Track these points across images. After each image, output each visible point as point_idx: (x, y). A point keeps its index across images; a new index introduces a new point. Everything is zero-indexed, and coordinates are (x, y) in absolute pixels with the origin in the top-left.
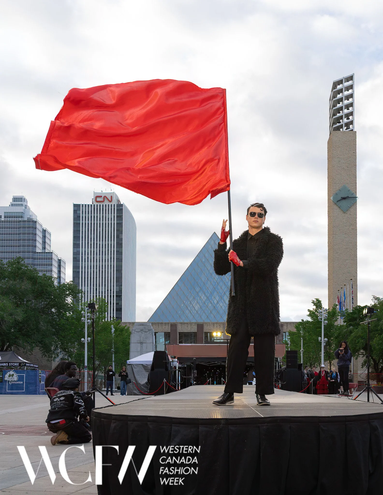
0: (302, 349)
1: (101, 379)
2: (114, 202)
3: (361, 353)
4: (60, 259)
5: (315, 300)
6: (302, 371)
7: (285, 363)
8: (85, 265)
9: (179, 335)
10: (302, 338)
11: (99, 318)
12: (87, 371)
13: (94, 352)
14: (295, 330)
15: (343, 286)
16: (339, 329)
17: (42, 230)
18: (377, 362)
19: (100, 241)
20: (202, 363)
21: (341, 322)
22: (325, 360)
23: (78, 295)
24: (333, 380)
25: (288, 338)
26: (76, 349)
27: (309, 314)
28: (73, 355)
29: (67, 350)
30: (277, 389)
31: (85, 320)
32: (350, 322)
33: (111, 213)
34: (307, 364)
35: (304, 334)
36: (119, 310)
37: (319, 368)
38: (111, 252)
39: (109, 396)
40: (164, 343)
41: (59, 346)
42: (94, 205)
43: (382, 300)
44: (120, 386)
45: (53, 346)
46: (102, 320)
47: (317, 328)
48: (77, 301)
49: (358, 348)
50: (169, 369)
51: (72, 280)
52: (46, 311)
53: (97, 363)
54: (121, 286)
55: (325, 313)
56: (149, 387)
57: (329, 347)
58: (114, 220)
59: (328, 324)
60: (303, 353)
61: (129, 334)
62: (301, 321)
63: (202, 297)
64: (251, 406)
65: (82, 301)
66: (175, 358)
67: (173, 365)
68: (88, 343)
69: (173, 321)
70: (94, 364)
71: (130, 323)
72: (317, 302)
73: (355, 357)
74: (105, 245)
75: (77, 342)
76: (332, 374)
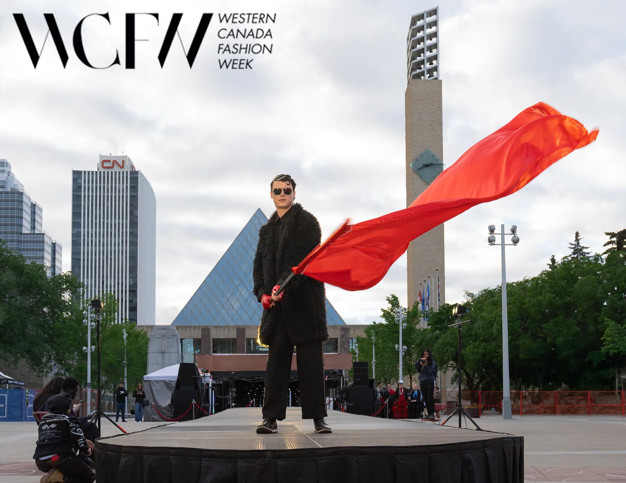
0: (374, 360)
1: (110, 400)
2: (127, 169)
3: (451, 365)
4: (54, 242)
5: (391, 297)
6: (374, 389)
7: (352, 379)
8: (88, 250)
9: (213, 342)
10: (373, 346)
11: (106, 320)
12: (90, 389)
13: (99, 365)
14: (364, 336)
15: (426, 279)
16: (422, 334)
17: (30, 205)
18: (471, 377)
19: (107, 219)
20: (243, 379)
21: (424, 325)
22: (404, 375)
23: (78, 290)
24: (415, 401)
25: (355, 346)
26: (75, 360)
27: (382, 315)
28: (72, 369)
29: (63, 362)
30: (342, 411)
31: (88, 322)
32: (436, 325)
33: (123, 183)
34: (380, 379)
35: (377, 341)
36: (133, 309)
37: (396, 384)
38: (123, 233)
39: (120, 423)
40: (193, 353)
41: (53, 357)
42: (100, 172)
43: (477, 296)
44: (134, 409)
45: (45, 357)
46: (111, 322)
47: (393, 333)
48: (77, 298)
49: (446, 358)
50: (200, 386)
51: (70, 270)
52: (36, 310)
53: (104, 379)
54: (136, 277)
55: (404, 313)
56: (173, 410)
57: (410, 357)
58: (127, 192)
59: (407, 327)
60: (376, 365)
61: (147, 341)
62: (373, 324)
63: (243, 293)
64: (307, 434)
65: (83, 297)
66: (207, 372)
67: (205, 382)
68: (92, 353)
69: (204, 324)
70: (99, 380)
71: (148, 327)
72: (393, 299)
73: (443, 371)
74: (115, 224)
75: (77, 351)
76: (413, 392)
